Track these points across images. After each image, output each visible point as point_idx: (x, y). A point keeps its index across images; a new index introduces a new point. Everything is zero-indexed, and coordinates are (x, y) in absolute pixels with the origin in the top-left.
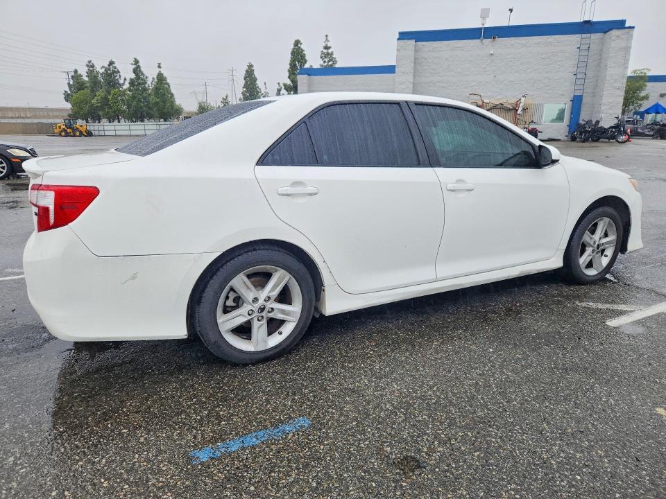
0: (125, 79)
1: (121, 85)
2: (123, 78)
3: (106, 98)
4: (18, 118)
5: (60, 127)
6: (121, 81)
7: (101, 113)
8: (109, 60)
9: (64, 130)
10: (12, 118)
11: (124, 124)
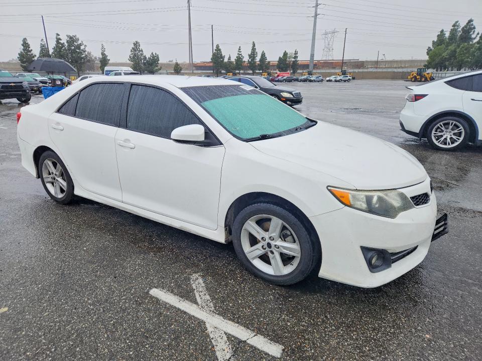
0: (478, 34)
1: (472, 39)
2: (476, 33)
3: (455, 51)
4: (399, 68)
5: (413, 74)
6: (473, 36)
7: (447, 63)
8: (469, 19)
9: (415, 77)
10: (396, 68)
11: (464, 72)
